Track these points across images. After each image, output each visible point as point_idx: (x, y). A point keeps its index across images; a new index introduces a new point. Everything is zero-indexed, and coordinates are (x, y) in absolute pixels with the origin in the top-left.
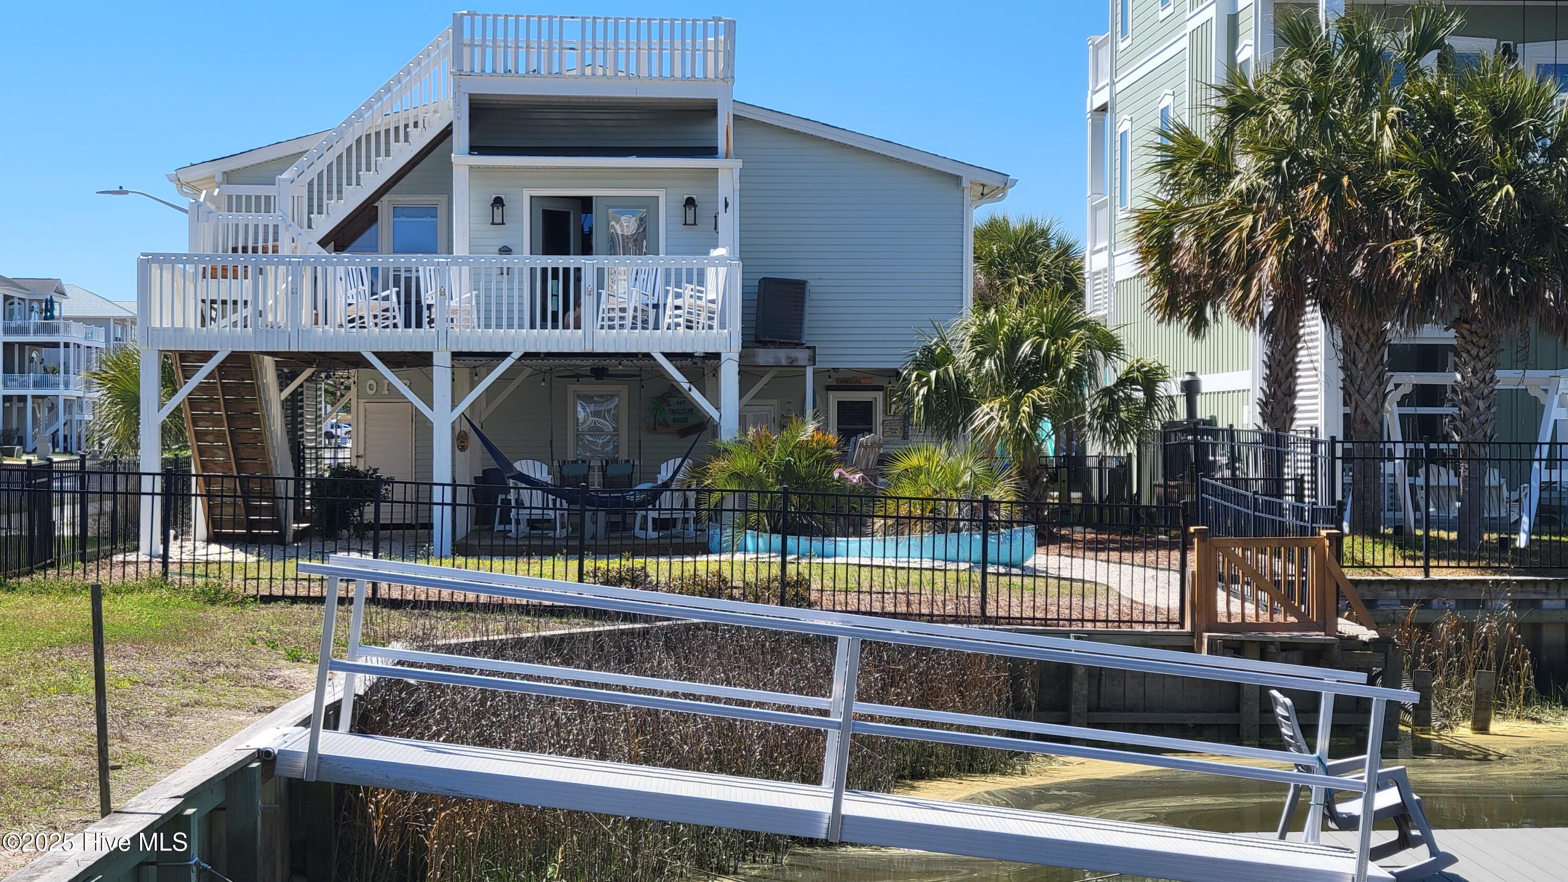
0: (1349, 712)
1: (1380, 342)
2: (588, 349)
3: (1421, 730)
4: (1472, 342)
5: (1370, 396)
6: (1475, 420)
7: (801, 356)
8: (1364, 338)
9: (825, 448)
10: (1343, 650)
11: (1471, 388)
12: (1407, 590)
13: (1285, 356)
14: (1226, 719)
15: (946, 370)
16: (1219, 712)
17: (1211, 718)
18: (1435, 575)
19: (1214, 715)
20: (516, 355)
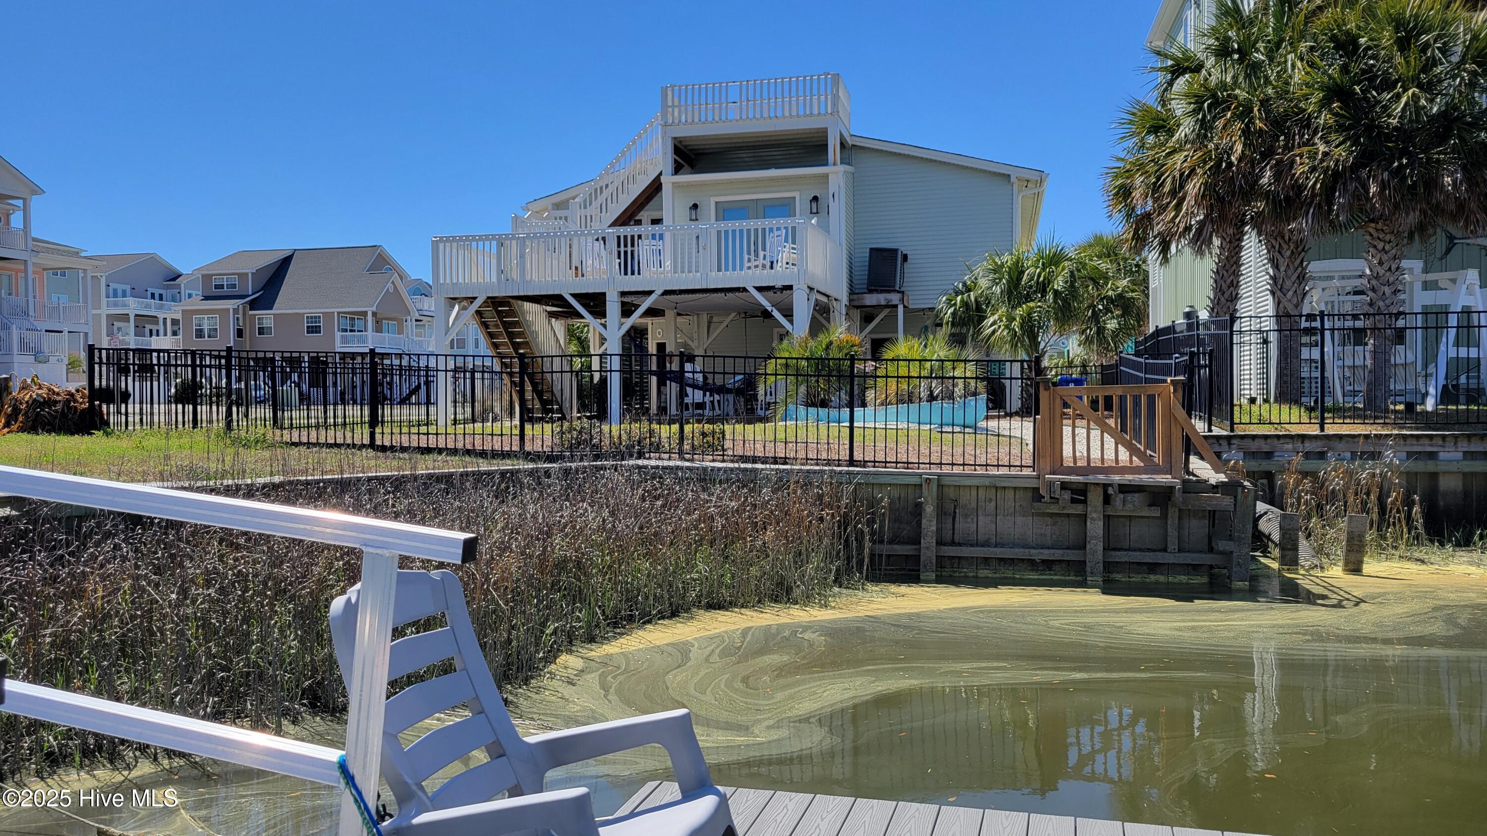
0: (1200, 552)
1: (1300, 249)
2: (704, 287)
3: (1288, 570)
4: (1379, 238)
5: (1291, 293)
6: (1381, 304)
7: (895, 298)
8: (1285, 246)
9: (852, 346)
10: (1184, 492)
11: (1377, 277)
12: (1303, 443)
13: (1227, 271)
14: (1072, 555)
15: (969, 296)
16: (1068, 548)
17: (1057, 554)
18: (1330, 430)
19: (1061, 552)
20: (659, 292)
